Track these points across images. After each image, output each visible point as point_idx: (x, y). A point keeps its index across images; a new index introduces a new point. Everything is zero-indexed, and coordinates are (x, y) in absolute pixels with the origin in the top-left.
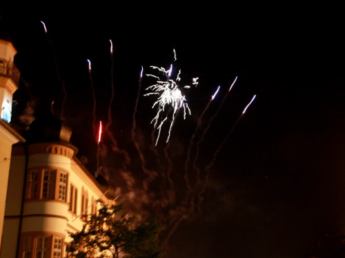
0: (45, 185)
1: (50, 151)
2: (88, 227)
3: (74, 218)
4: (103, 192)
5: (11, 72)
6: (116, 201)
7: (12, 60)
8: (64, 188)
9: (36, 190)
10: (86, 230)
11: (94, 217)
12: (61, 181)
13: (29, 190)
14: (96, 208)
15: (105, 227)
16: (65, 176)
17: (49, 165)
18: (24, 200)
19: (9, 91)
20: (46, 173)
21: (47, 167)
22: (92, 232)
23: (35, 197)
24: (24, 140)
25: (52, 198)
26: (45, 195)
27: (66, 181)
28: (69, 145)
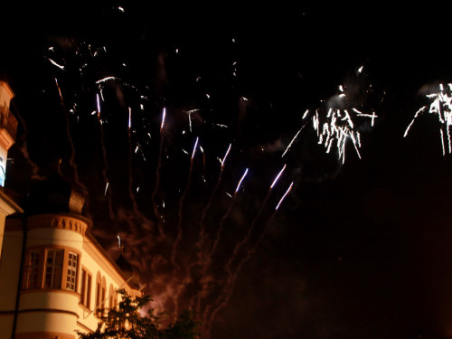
0: (49, 270)
1: (56, 225)
2: (104, 326)
3: (86, 314)
4: (125, 279)
5: (5, 121)
6: (142, 291)
7: (8, 105)
8: (73, 275)
9: (36, 277)
10: (102, 330)
11: (112, 311)
12: (70, 263)
13: (28, 276)
14: (116, 301)
15: (127, 326)
16: (75, 259)
17: (55, 243)
18: (20, 289)
19: (4, 146)
20: (50, 253)
21: (52, 246)
22: (110, 332)
23: (36, 286)
24: (22, 211)
25: (58, 287)
26: (48, 283)
27: (77, 265)
28: (81, 217)
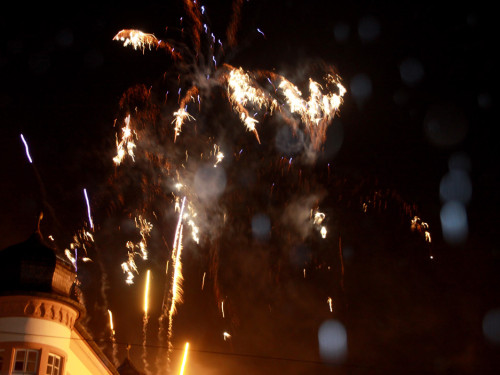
1: (31, 313)
12: (49, 371)
16: (56, 365)
17: (27, 339)
20: (20, 355)
21: (22, 344)
28: (69, 300)
